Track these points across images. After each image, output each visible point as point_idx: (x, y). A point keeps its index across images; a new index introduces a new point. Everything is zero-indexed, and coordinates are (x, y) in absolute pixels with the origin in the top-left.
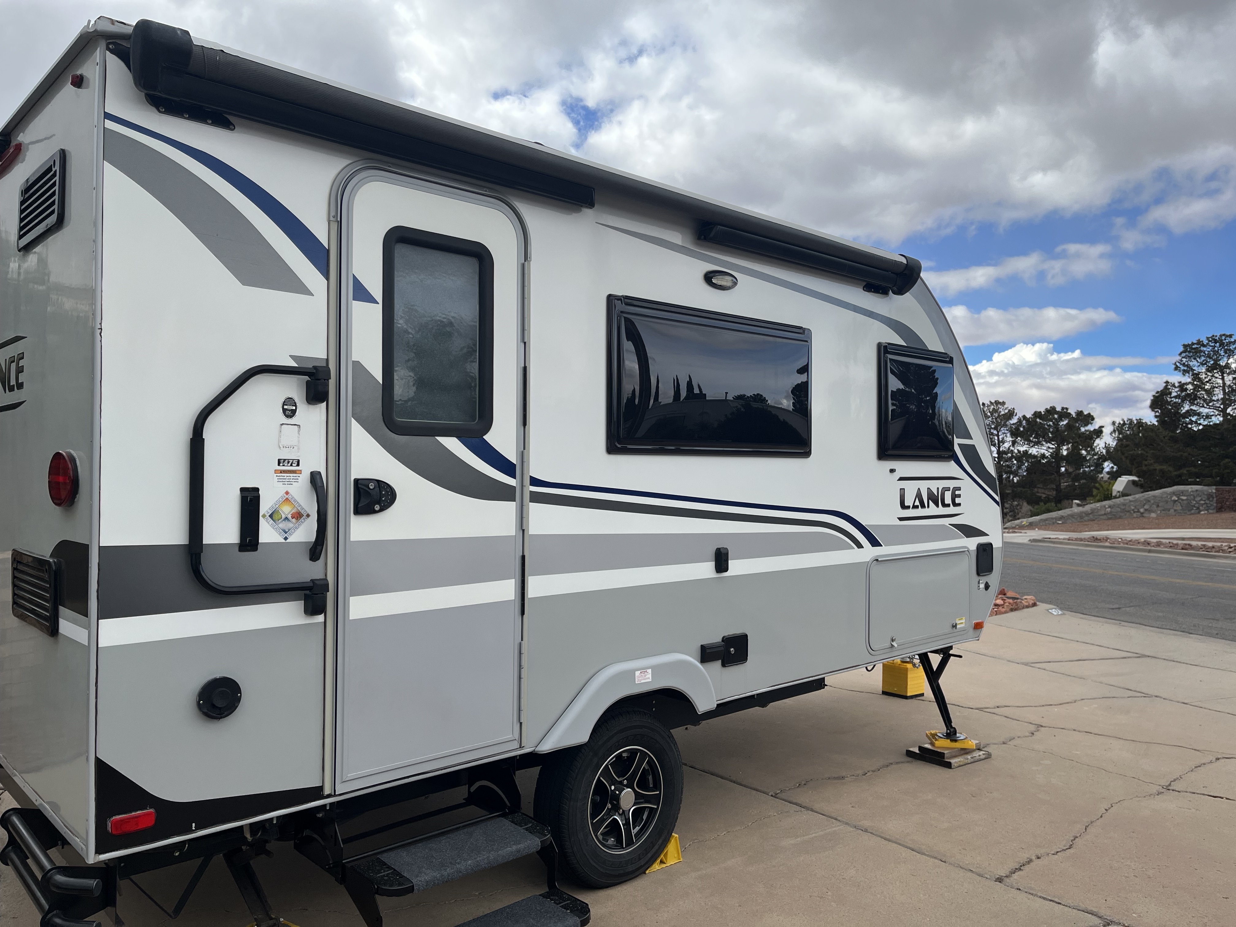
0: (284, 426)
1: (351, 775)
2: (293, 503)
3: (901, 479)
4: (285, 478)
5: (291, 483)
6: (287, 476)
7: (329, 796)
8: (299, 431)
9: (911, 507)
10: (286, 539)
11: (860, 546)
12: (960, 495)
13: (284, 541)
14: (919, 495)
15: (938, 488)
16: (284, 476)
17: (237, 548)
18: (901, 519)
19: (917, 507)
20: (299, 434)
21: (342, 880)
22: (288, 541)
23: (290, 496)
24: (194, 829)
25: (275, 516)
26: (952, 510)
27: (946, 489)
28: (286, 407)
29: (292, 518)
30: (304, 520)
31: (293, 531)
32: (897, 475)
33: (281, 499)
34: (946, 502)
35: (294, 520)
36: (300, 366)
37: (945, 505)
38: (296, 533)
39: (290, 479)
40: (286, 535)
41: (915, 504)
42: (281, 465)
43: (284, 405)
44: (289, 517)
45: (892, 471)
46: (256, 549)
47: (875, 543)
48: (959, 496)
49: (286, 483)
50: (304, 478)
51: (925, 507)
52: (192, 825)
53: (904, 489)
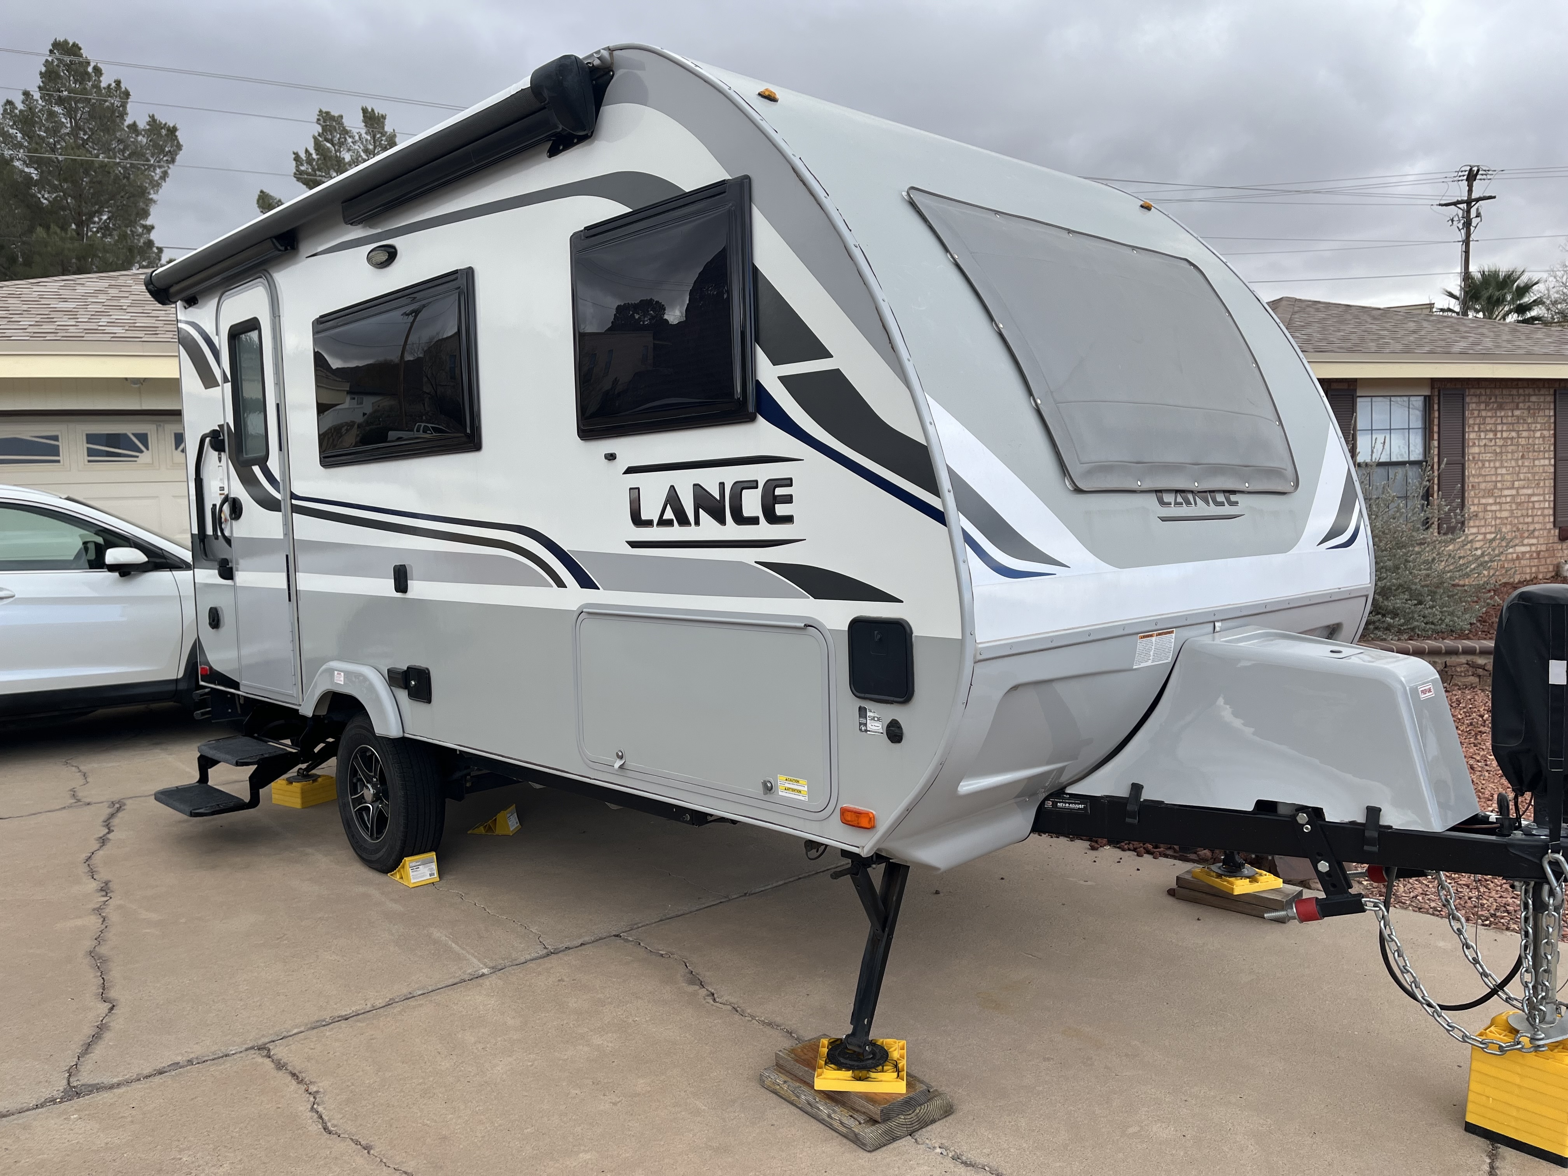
0: (219, 467)
3: (630, 470)
8: (223, 469)
9: (655, 523)
11: (561, 584)
12: (791, 496)
14: (673, 499)
15: (722, 485)
18: (634, 544)
19: (669, 523)
26: (765, 531)
27: (746, 485)
28: (218, 456)
32: (623, 462)
34: (747, 513)
37: (740, 519)
41: (664, 518)
45: (611, 457)
47: (585, 582)
48: (788, 499)
51: (688, 524)
53: (639, 489)
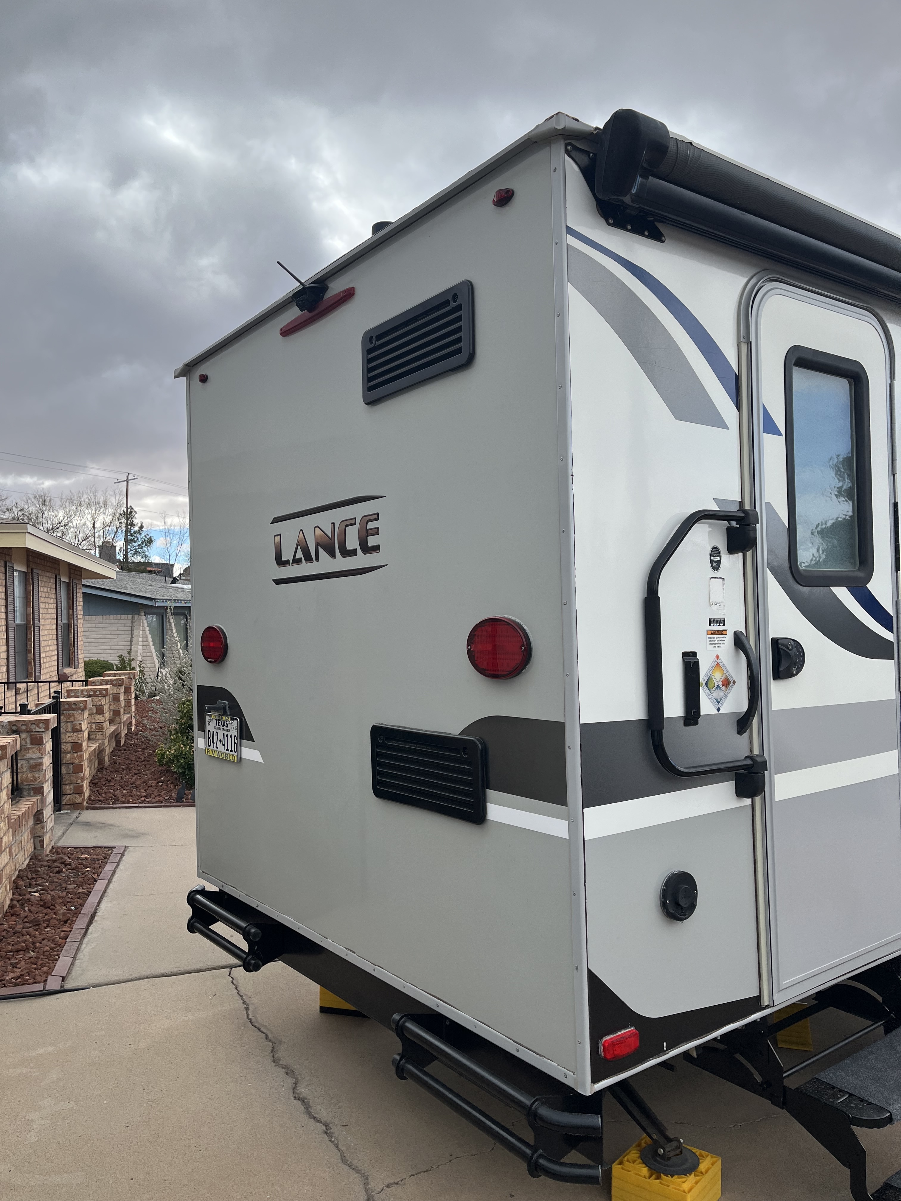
0: (712, 580)
1: (786, 982)
2: (723, 668)
4: (715, 639)
5: (720, 645)
6: (717, 638)
7: (768, 1007)
8: (724, 584)
10: (719, 710)
13: (717, 712)
16: (714, 638)
17: (682, 723)
20: (724, 589)
21: (783, 1105)
22: (720, 712)
23: (720, 661)
24: (665, 1049)
25: (710, 686)
28: (713, 558)
29: (723, 686)
30: (732, 687)
31: (724, 700)
33: (713, 664)
35: (724, 688)
36: (722, 510)
38: (726, 701)
39: (719, 641)
40: (719, 706)
42: (712, 625)
43: (711, 556)
44: (720, 684)
46: (696, 723)
49: (716, 645)
50: (729, 638)
52: (663, 1045)
